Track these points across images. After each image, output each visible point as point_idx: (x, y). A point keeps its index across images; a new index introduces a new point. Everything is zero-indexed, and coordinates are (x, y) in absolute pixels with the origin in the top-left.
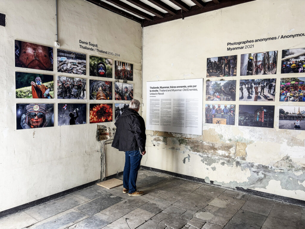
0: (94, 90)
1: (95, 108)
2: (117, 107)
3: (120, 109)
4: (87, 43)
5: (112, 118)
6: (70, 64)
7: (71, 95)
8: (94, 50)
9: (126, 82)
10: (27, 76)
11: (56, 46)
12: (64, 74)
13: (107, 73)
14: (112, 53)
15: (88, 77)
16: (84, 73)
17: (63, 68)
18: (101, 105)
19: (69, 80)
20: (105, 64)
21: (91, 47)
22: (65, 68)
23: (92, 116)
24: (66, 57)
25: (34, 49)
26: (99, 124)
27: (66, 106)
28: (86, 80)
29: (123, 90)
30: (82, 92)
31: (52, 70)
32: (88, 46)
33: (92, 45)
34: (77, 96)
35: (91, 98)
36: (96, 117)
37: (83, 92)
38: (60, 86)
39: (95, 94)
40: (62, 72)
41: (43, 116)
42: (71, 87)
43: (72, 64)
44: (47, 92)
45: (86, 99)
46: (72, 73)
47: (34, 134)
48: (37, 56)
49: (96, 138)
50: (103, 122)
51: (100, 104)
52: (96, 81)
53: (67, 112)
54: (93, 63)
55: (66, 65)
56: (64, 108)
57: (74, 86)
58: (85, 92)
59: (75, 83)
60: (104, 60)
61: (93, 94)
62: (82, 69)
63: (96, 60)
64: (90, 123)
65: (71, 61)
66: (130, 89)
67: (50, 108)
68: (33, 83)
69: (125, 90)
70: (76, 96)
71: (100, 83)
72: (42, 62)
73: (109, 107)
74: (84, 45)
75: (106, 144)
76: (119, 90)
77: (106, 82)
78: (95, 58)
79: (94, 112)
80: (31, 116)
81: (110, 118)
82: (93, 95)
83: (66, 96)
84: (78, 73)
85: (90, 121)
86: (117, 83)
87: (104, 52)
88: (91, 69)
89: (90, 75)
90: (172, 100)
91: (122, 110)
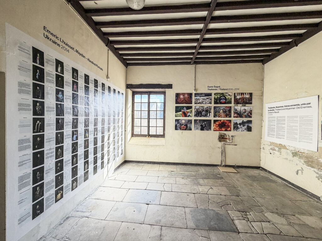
1: (217, 122)
2: (235, 122)
4: (213, 87)
5: (231, 129)
7: (202, 115)
8: (218, 90)
9: (245, 106)
10: (180, 108)
11: (194, 92)
12: (198, 105)
13: (227, 101)
14: (232, 89)
15: (213, 105)
16: (210, 103)
17: (197, 102)
18: (222, 121)
20: (226, 96)
21: (215, 88)
22: (198, 102)
23: (215, 127)
24: (199, 96)
25: (184, 96)
26: (220, 132)
27: (198, 121)
28: (211, 107)
29: (241, 111)
31: (192, 104)
32: (213, 88)
33: (216, 87)
34: (206, 116)
35: (214, 117)
36: (218, 127)
37: (209, 114)
38: (195, 111)
39: (218, 114)
40: (197, 104)
41: (186, 125)
42: (201, 111)
44: (188, 114)
46: (202, 104)
47: (182, 133)
48: (184, 98)
49: (218, 140)
50: (223, 131)
51: (221, 120)
52: (219, 107)
53: (199, 124)
54: (216, 97)
55: (199, 100)
57: (203, 110)
58: (210, 113)
60: (225, 94)
62: (209, 101)
64: (214, 130)
65: (202, 98)
66: (249, 110)
67: (190, 121)
68: (182, 110)
69: (244, 111)
72: (187, 100)
73: (228, 122)
74: (210, 88)
75: (225, 144)
76: (237, 111)
77: (226, 107)
78: (218, 94)
79: (217, 124)
80: (181, 125)
81: (229, 129)
82: (216, 115)
83: (199, 116)
84: (206, 103)
86: (236, 107)
87: (225, 89)
88: (215, 100)
89: (214, 104)
90: (286, 117)
91: (240, 124)
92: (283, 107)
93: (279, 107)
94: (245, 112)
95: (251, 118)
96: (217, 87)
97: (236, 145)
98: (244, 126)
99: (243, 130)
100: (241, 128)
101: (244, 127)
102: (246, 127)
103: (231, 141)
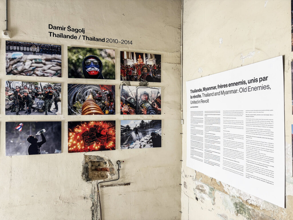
0: (78, 100)
1: (78, 128)
2: (125, 125)
3: (132, 128)
4: (63, 29)
5: (114, 143)
6: (31, 62)
7: (32, 110)
8: (78, 38)
9: (146, 85)
11: (3, 37)
12: (19, 77)
13: (103, 71)
14: (114, 41)
15: (65, 80)
16: (58, 74)
17: (16, 69)
18: (92, 124)
19: (28, 86)
20: (100, 58)
21: (71, 33)
22: (20, 69)
23: (74, 141)
24: (23, 51)
26: (88, 154)
27: (21, 126)
28: (60, 85)
29: (138, 98)
30: (53, 104)
32: (66, 32)
33: (74, 30)
34: (45, 110)
35: (70, 113)
36: (82, 142)
37: (56, 104)
38: (9, 96)
39: (80, 106)
40: (15, 74)
42: (31, 97)
43: (34, 61)
45: (62, 114)
46: (33, 75)
49: (82, 176)
50: (95, 150)
51: (88, 122)
52: (82, 85)
53: (23, 135)
54: (74, 58)
55: (22, 63)
56: (17, 128)
57: (37, 94)
58: (59, 103)
59: (40, 90)
60: (98, 52)
61: (74, 105)
62: (53, 68)
63: (81, 53)
64: (70, 152)
65: (31, 57)
66: (154, 96)
69: (143, 98)
70: (42, 111)
71: (89, 88)
73: (107, 126)
74: (57, 32)
75: (102, 186)
76: (128, 98)
77: (102, 86)
78: (80, 50)
79: (77, 134)
81: (111, 144)
82: (75, 108)
83: (23, 110)
84: (46, 75)
85: (70, 149)
86: (126, 88)
87: (98, 40)
88: (72, 67)
89: (69, 77)
90: (222, 113)
91: (136, 130)
92: (214, 88)
93: (209, 89)
94: (146, 101)
95: (160, 114)
96: (77, 31)
97: (129, 184)
98: (144, 134)
99: (143, 144)
100: (140, 139)
101: (145, 138)
102: (148, 136)
103: (115, 177)
